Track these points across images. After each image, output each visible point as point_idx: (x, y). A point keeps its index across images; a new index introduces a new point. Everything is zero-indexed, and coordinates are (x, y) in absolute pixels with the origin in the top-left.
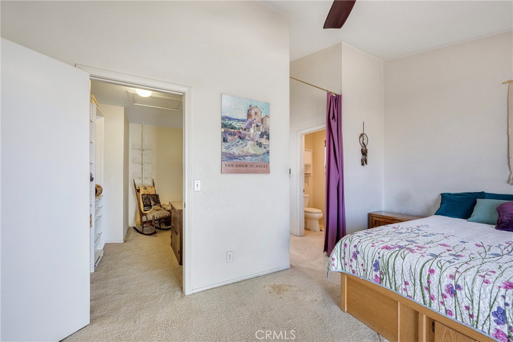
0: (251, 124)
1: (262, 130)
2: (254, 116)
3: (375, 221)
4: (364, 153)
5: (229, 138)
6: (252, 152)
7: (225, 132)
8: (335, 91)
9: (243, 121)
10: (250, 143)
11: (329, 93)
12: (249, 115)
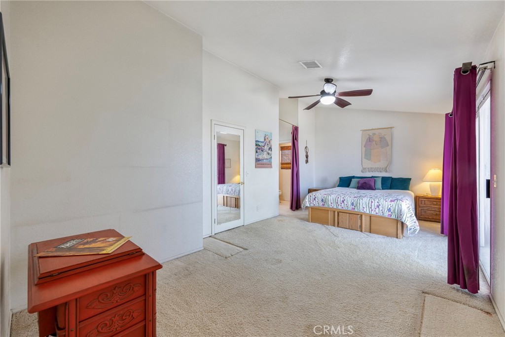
0: (265, 144)
1: (269, 146)
2: (266, 140)
3: (310, 191)
4: (307, 157)
5: (258, 151)
6: (266, 158)
7: (256, 148)
8: (296, 125)
9: (263, 142)
10: (265, 153)
11: (293, 126)
12: (265, 139)
